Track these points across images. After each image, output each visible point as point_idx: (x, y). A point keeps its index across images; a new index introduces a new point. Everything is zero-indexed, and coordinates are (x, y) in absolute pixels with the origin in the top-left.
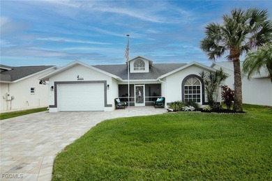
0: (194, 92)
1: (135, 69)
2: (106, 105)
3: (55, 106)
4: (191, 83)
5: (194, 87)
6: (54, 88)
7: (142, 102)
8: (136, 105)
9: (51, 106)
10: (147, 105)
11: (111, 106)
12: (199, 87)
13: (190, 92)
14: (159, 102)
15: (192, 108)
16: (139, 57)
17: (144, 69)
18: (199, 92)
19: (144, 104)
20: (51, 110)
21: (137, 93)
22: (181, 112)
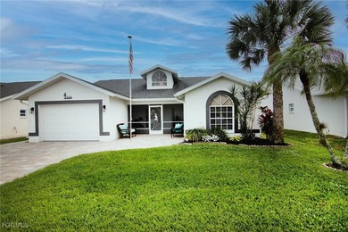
0: (224, 115)
1: (153, 85)
2: (102, 133)
3: (36, 134)
4: (220, 102)
5: (224, 109)
6: (35, 110)
7: (159, 128)
8: (151, 132)
9: (31, 134)
10: (165, 132)
11: (108, 134)
12: (230, 109)
13: (218, 115)
14: (177, 129)
15: (215, 137)
16: (158, 68)
17: (166, 84)
18: (230, 115)
19: (161, 132)
20: (32, 139)
21: (153, 117)
22: (200, 143)
